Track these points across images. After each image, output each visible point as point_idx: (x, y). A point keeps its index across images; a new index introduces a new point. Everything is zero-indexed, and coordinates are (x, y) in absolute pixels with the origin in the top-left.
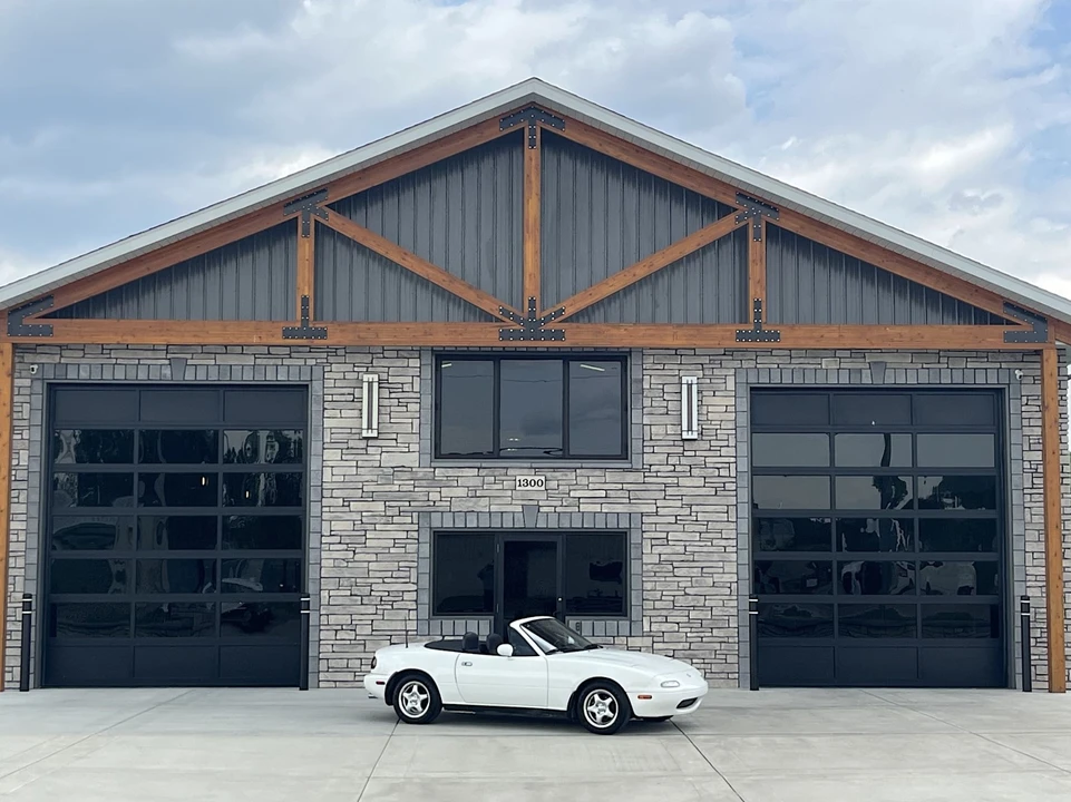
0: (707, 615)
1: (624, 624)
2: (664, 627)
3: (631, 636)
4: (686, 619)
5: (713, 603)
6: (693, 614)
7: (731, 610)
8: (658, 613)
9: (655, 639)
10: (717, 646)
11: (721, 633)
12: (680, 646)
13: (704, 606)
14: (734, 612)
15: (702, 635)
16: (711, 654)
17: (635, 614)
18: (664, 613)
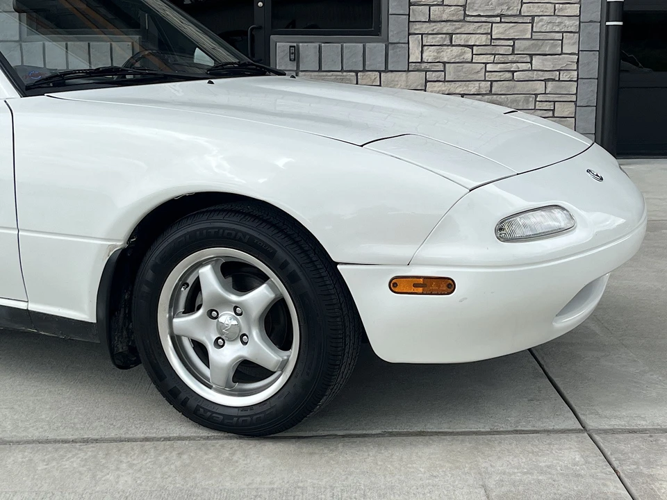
0: (524, 31)
1: (375, 48)
2: (448, 54)
3: (386, 71)
4: (484, 39)
5: (535, 10)
6: (498, 30)
7: (567, 22)
8: (437, 27)
9: (431, 76)
10: (540, 87)
11: (548, 63)
12: (473, 88)
13: (520, 15)
14: (572, 24)
15: (514, 67)
16: (527, 101)
17: (394, 28)
18: (448, 28)
